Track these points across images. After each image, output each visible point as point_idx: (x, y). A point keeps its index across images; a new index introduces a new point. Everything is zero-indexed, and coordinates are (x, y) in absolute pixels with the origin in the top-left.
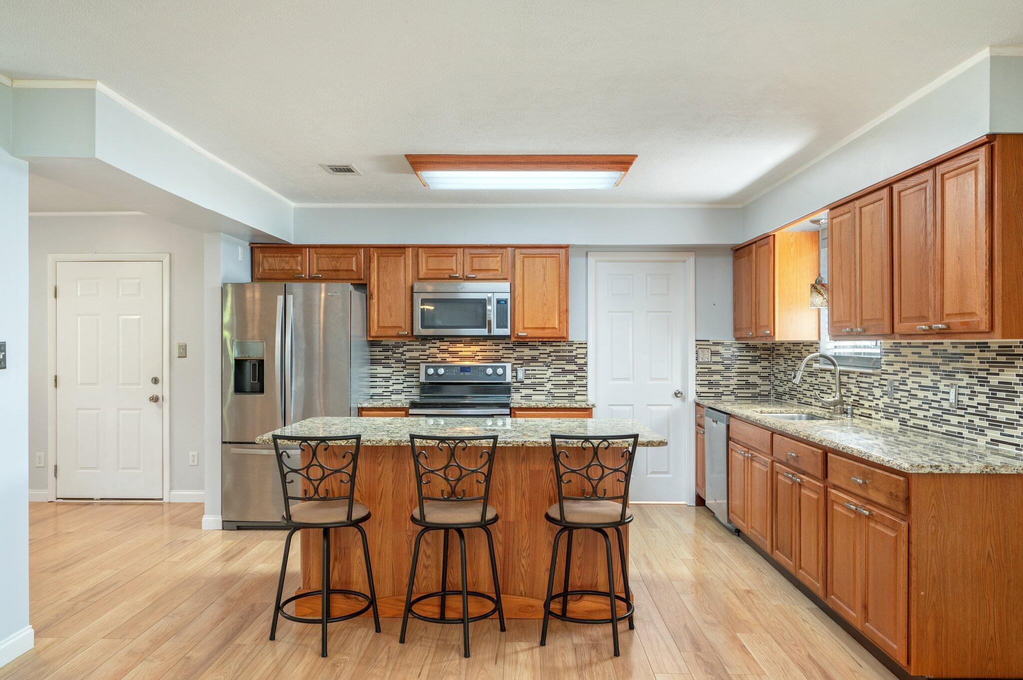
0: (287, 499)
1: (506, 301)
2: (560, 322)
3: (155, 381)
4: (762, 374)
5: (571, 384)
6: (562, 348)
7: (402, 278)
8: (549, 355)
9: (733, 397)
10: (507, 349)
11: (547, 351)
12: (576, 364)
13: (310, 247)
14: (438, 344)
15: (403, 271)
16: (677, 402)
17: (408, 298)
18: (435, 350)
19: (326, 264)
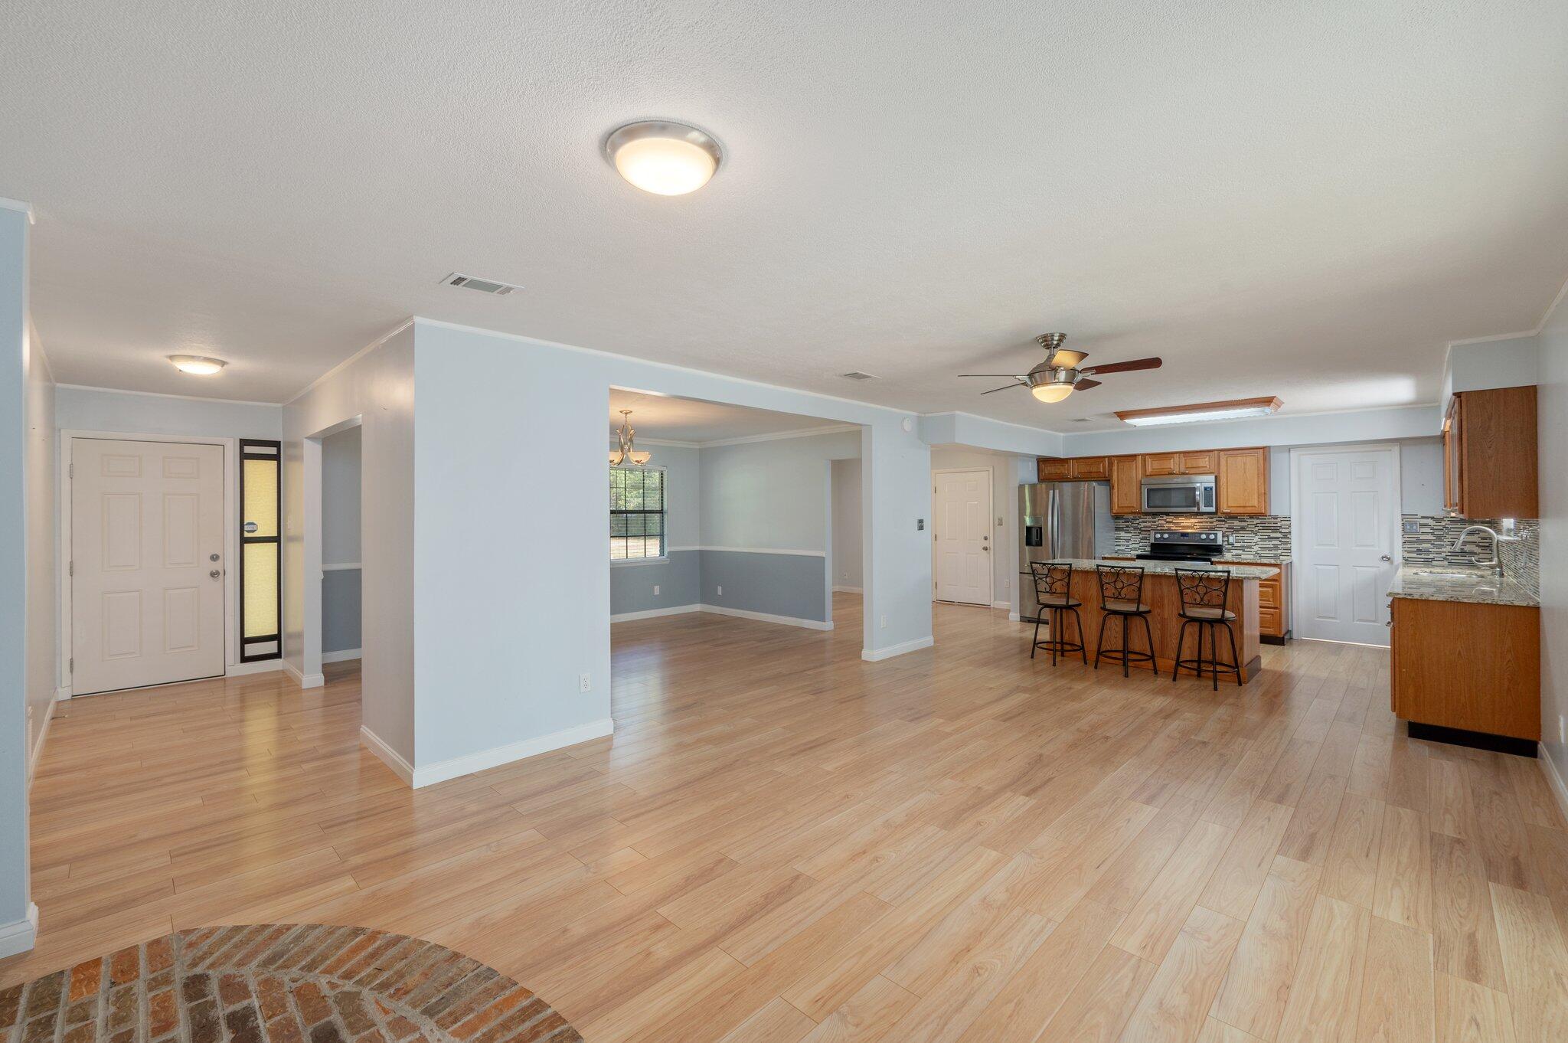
0: (1037, 592)
1: (1211, 488)
2: (1259, 502)
3: (986, 538)
4: (1481, 544)
5: (1276, 547)
6: (1267, 520)
7: (1134, 475)
8: (1256, 525)
9: (1446, 563)
10: (1219, 521)
11: (1255, 523)
12: (1280, 532)
13: (1073, 459)
14: (1165, 517)
15: (1134, 471)
16: (1386, 565)
17: (1139, 488)
18: (1163, 522)
19: (1084, 468)
